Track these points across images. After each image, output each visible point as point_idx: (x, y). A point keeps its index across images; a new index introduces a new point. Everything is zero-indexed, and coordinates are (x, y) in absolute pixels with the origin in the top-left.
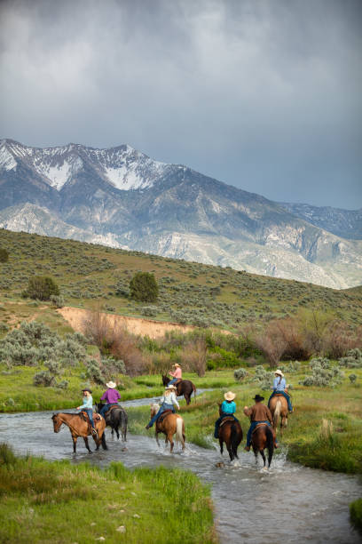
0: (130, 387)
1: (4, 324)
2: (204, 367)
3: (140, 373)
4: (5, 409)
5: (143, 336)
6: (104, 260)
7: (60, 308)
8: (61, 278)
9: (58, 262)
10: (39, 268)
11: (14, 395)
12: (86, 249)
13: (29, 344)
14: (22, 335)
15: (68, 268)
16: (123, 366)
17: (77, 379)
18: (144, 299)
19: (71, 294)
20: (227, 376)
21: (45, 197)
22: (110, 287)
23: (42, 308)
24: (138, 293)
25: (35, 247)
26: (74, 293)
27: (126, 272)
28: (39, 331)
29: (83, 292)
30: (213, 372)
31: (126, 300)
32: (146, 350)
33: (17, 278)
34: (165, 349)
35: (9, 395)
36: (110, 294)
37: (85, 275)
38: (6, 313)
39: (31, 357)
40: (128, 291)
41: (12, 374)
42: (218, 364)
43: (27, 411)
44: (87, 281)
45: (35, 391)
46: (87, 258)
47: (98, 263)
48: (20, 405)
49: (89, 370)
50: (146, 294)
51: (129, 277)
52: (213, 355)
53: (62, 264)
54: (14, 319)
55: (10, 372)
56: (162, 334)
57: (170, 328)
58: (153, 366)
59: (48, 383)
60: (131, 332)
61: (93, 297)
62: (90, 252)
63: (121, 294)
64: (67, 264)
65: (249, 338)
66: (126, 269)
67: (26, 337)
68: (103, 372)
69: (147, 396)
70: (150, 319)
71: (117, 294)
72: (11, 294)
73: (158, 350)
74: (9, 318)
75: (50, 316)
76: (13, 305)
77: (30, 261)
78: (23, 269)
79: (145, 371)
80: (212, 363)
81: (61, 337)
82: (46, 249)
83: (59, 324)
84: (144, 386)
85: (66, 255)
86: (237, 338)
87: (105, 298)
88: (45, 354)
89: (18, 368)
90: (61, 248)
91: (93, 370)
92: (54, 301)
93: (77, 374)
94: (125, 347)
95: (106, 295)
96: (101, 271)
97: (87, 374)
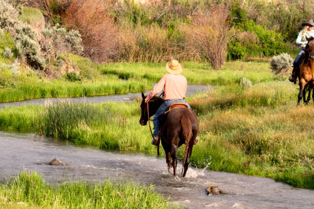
0: (89, 78)
2: (224, 53)
3: (114, 59)
16: (78, 40)
20: (262, 69)
30: (238, 63)
32: (125, 22)
34: (160, 22)
42: (250, 49)
49: (18, 45)
52: (242, 35)
58: (135, 48)
65: (306, 9)
68: (44, 50)
69: (117, 92)
73: (147, 23)
80: (239, 48)
84: (115, 77)
86: (287, 9)
91: (25, 44)
94: (90, 13)
97: (15, 52)
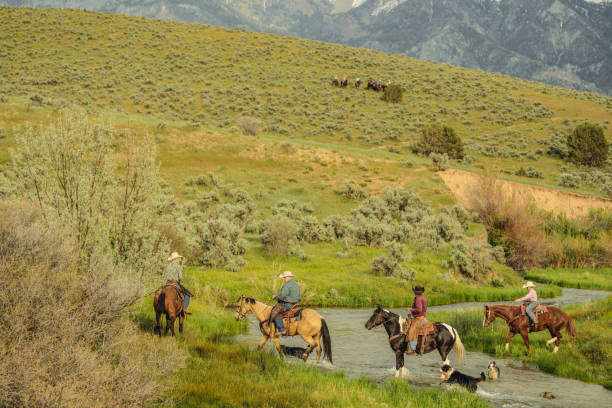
0: (511, 284)
1: (362, 189)
3: (545, 265)
4: (324, 303)
5: (556, 214)
6: (536, 105)
7: (443, 170)
8: (472, 127)
9: (471, 105)
10: (444, 112)
11: (341, 284)
12: (515, 88)
13: (388, 217)
14: (381, 205)
15: (483, 114)
17: (435, 268)
18: (587, 162)
19: (483, 150)
21: (479, 11)
22: (540, 143)
23: (417, 170)
24: (578, 153)
25: (442, 84)
26: (488, 150)
27: (566, 123)
28: (405, 200)
29: (501, 149)
31: (560, 162)
32: (558, 234)
33: (411, 125)
35: (333, 284)
36: (540, 153)
37: (507, 125)
38: (367, 174)
39: (380, 235)
40: (566, 149)
41: (350, 257)
43: (353, 307)
44: (509, 133)
45: (368, 280)
46: (511, 101)
47: (528, 109)
48: (344, 298)
49: (453, 258)
50: (589, 155)
51: (570, 130)
53: (476, 109)
54: (376, 183)
55: (346, 254)
56: (585, 212)
57: (597, 205)
58: (563, 256)
59: (389, 271)
60: (539, 207)
61: (514, 156)
62: (519, 92)
63: (555, 153)
64: (484, 108)
66: (567, 118)
67: (386, 209)
70: (570, 190)
71: (549, 153)
72: (398, 148)
73: (574, 234)
74: (370, 181)
75: (426, 180)
76: (379, 164)
77: (433, 102)
78: (421, 113)
79: (551, 262)
81: (432, 210)
82: (457, 87)
83: (437, 192)
85: (484, 96)
87: (531, 158)
88: (401, 233)
89: (360, 250)
90: (478, 85)
91: (458, 257)
92: (435, 161)
93: (438, 261)
94: (523, 228)
95: (532, 153)
96: (531, 120)
97: (451, 263)
